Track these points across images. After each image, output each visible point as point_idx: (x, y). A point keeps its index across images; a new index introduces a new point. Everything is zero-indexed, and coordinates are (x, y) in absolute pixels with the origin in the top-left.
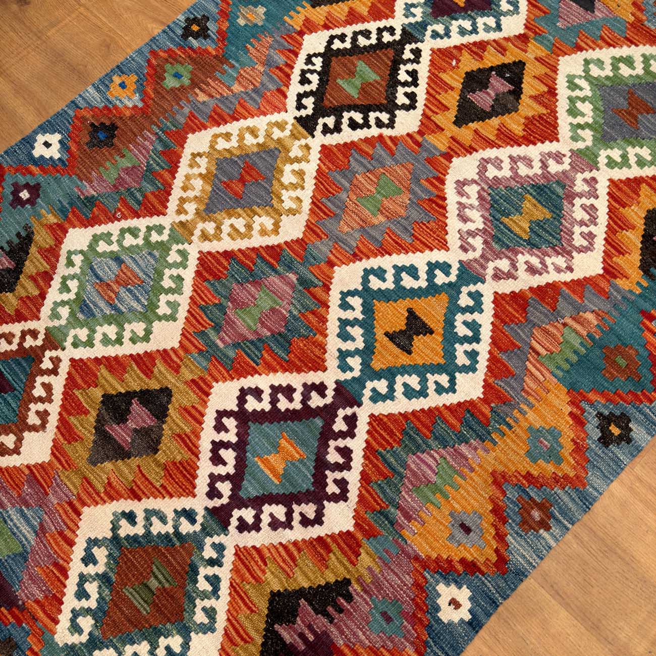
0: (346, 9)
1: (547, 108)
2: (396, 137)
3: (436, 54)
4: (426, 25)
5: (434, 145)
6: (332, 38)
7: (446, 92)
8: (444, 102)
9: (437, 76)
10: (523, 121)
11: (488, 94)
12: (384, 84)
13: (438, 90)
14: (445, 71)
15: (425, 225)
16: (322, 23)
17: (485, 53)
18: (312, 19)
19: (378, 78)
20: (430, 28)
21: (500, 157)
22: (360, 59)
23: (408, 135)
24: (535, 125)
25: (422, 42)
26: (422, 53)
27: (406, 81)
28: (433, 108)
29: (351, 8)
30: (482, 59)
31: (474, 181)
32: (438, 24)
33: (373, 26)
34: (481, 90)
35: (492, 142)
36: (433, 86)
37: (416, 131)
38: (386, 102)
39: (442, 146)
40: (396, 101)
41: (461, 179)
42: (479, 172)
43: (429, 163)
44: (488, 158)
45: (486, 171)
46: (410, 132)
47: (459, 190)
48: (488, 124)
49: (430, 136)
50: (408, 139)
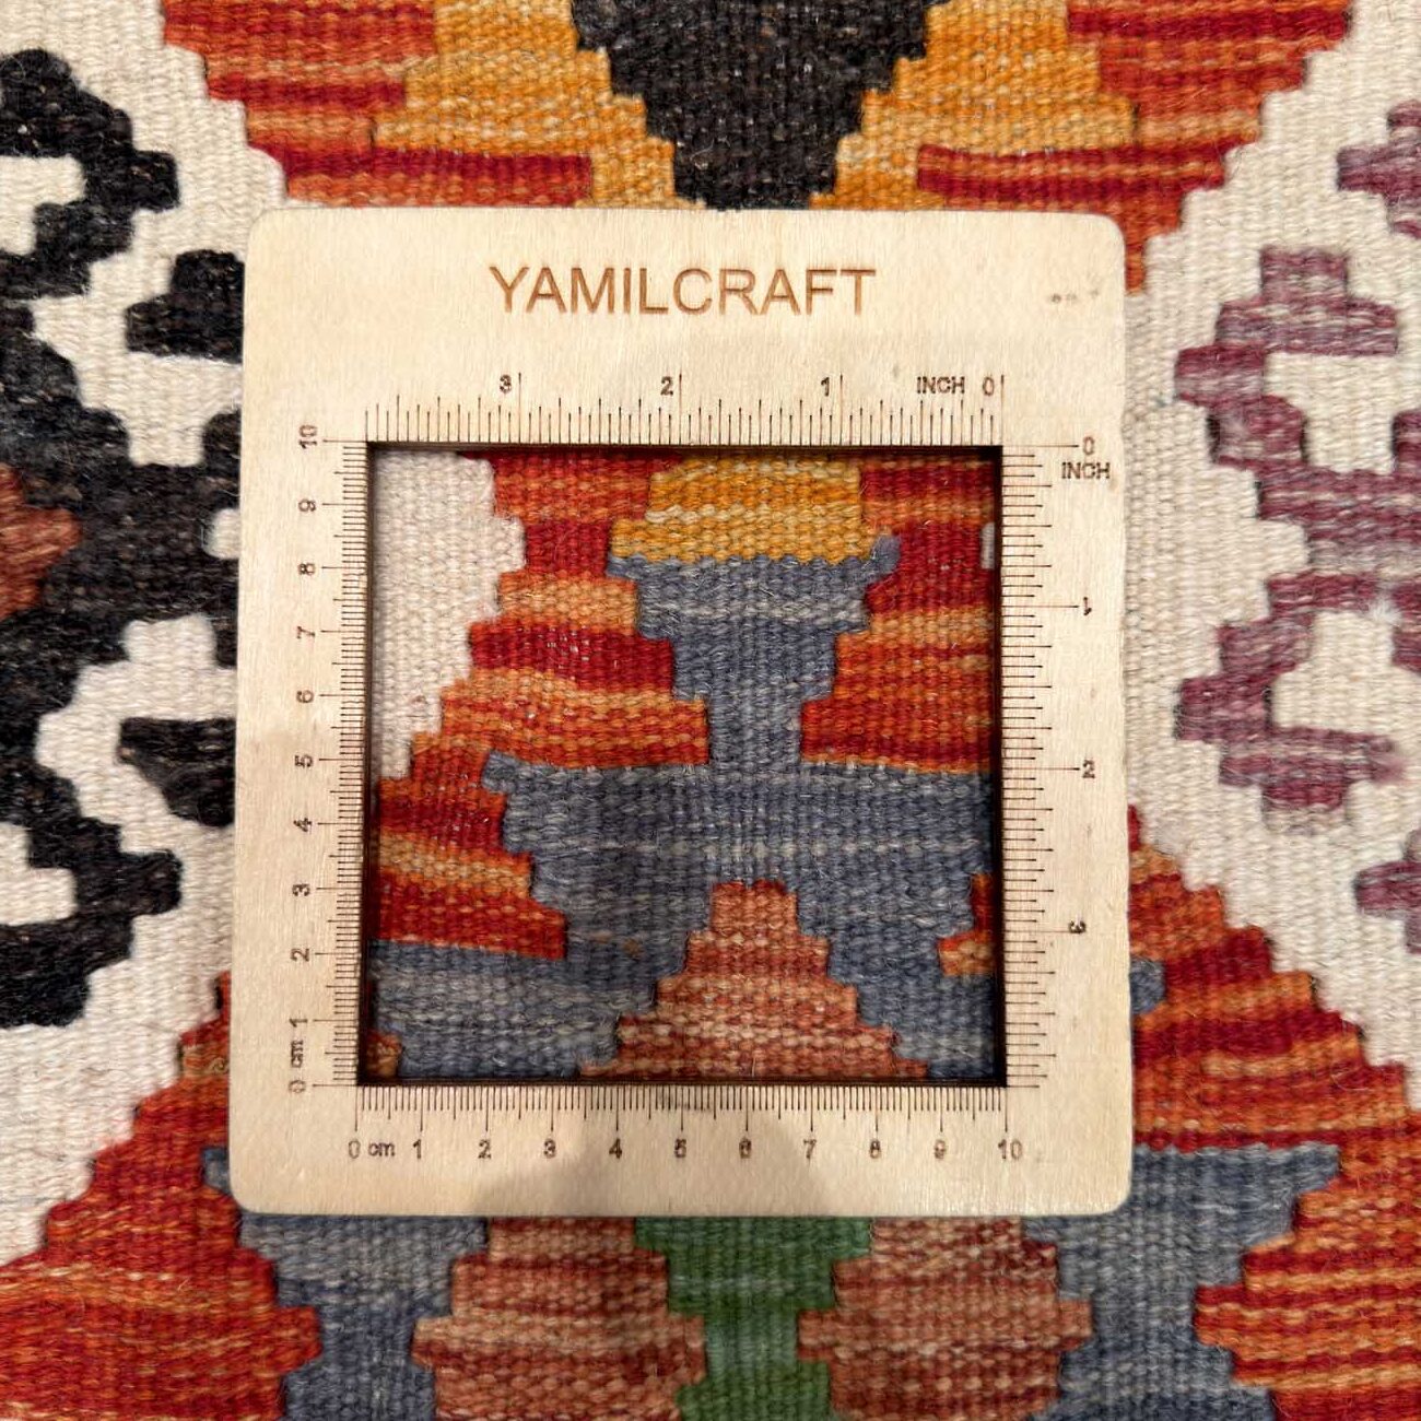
5: (754, 565)
8: (481, 135)
13: (352, 73)
15: (1285, 1260)
21: (1292, 237)
23: (491, 645)
27: (46, 215)
35: (1130, 172)
36: (276, 69)
37: (515, 560)
38: (64, 529)
39: (813, 513)
40: (139, 454)
41: (1203, 662)
42: (1263, 490)
43: (856, 743)
44: (1221, 325)
45: (1302, 440)
46: (481, 607)
47: (1267, 764)
48: (978, 40)
49: (655, 517)
50: (519, 683)
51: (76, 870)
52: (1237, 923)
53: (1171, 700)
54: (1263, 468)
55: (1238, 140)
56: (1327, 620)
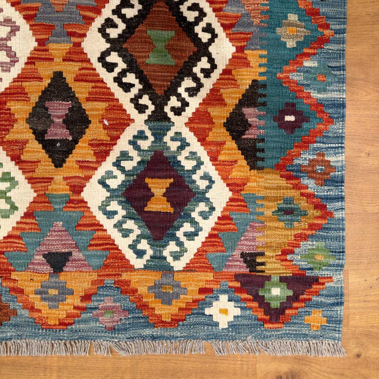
0: (227, 101)
1: (8, 141)
2: (90, 24)
3: (127, 120)
4: (156, 138)
5: (59, 43)
6: (214, 66)
7: (90, 93)
8: (85, 84)
9: (109, 101)
10: (16, 117)
11: (59, 117)
12: (139, 60)
13: (96, 89)
14: (106, 109)
16: (234, 72)
17: (93, 152)
18: (245, 69)
19: (148, 61)
20: (151, 138)
21: (7, 73)
22: (176, 66)
23: (84, 35)
24: (6, 121)
25: (146, 122)
26: (137, 111)
27: (126, 76)
28: (87, 71)
29: (225, 105)
30: (89, 144)
31: (8, 39)
32: (149, 147)
33: (194, 103)
34: (67, 115)
35: (23, 80)
36: (104, 90)
37: (82, 44)
38: (124, 46)
39: (53, 47)
40: (117, 53)
41: (17, 33)
42: (11, 49)
43: (50, 26)
44: (14, 65)
45: (7, 54)
46: (85, 39)
47: (11, 23)
48: (37, 92)
49: (69, 47)
50: (82, 32)
51: (121, 14)
52: (14, 8)
53: (20, 29)
54: (11, 51)
55: (12, 82)
56: (5, 37)
